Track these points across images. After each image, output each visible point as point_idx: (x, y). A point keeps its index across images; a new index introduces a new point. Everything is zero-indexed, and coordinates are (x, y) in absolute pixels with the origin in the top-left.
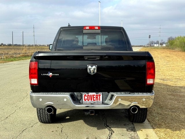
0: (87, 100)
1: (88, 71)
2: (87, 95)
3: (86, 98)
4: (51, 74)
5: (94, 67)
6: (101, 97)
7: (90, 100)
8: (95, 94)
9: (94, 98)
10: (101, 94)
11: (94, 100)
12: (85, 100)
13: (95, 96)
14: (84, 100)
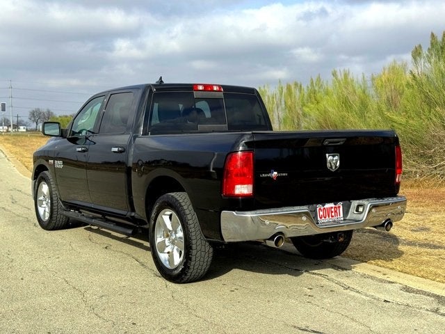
0: (323, 218)
1: (328, 165)
2: (322, 208)
3: (321, 213)
4: (276, 173)
5: (336, 158)
6: (341, 209)
7: (327, 217)
8: (332, 205)
9: (332, 212)
10: (340, 204)
11: (332, 216)
12: (321, 218)
13: (333, 210)
14: (319, 219)
